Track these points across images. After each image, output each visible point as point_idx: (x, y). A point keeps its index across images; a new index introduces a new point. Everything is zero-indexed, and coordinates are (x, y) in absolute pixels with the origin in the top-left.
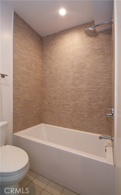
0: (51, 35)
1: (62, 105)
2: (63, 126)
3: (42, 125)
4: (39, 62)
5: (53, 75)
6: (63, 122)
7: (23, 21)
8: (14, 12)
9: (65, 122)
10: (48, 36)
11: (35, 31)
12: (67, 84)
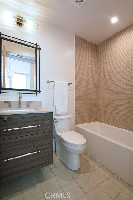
0: (105, 41)
1: (116, 106)
2: (117, 126)
3: (97, 123)
4: (94, 68)
5: (106, 78)
6: (117, 122)
7: (81, 39)
8: (75, 36)
9: (119, 122)
10: (102, 42)
11: (91, 43)
12: (121, 84)
